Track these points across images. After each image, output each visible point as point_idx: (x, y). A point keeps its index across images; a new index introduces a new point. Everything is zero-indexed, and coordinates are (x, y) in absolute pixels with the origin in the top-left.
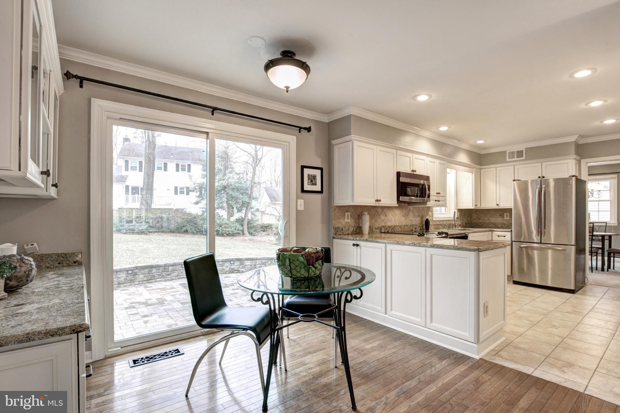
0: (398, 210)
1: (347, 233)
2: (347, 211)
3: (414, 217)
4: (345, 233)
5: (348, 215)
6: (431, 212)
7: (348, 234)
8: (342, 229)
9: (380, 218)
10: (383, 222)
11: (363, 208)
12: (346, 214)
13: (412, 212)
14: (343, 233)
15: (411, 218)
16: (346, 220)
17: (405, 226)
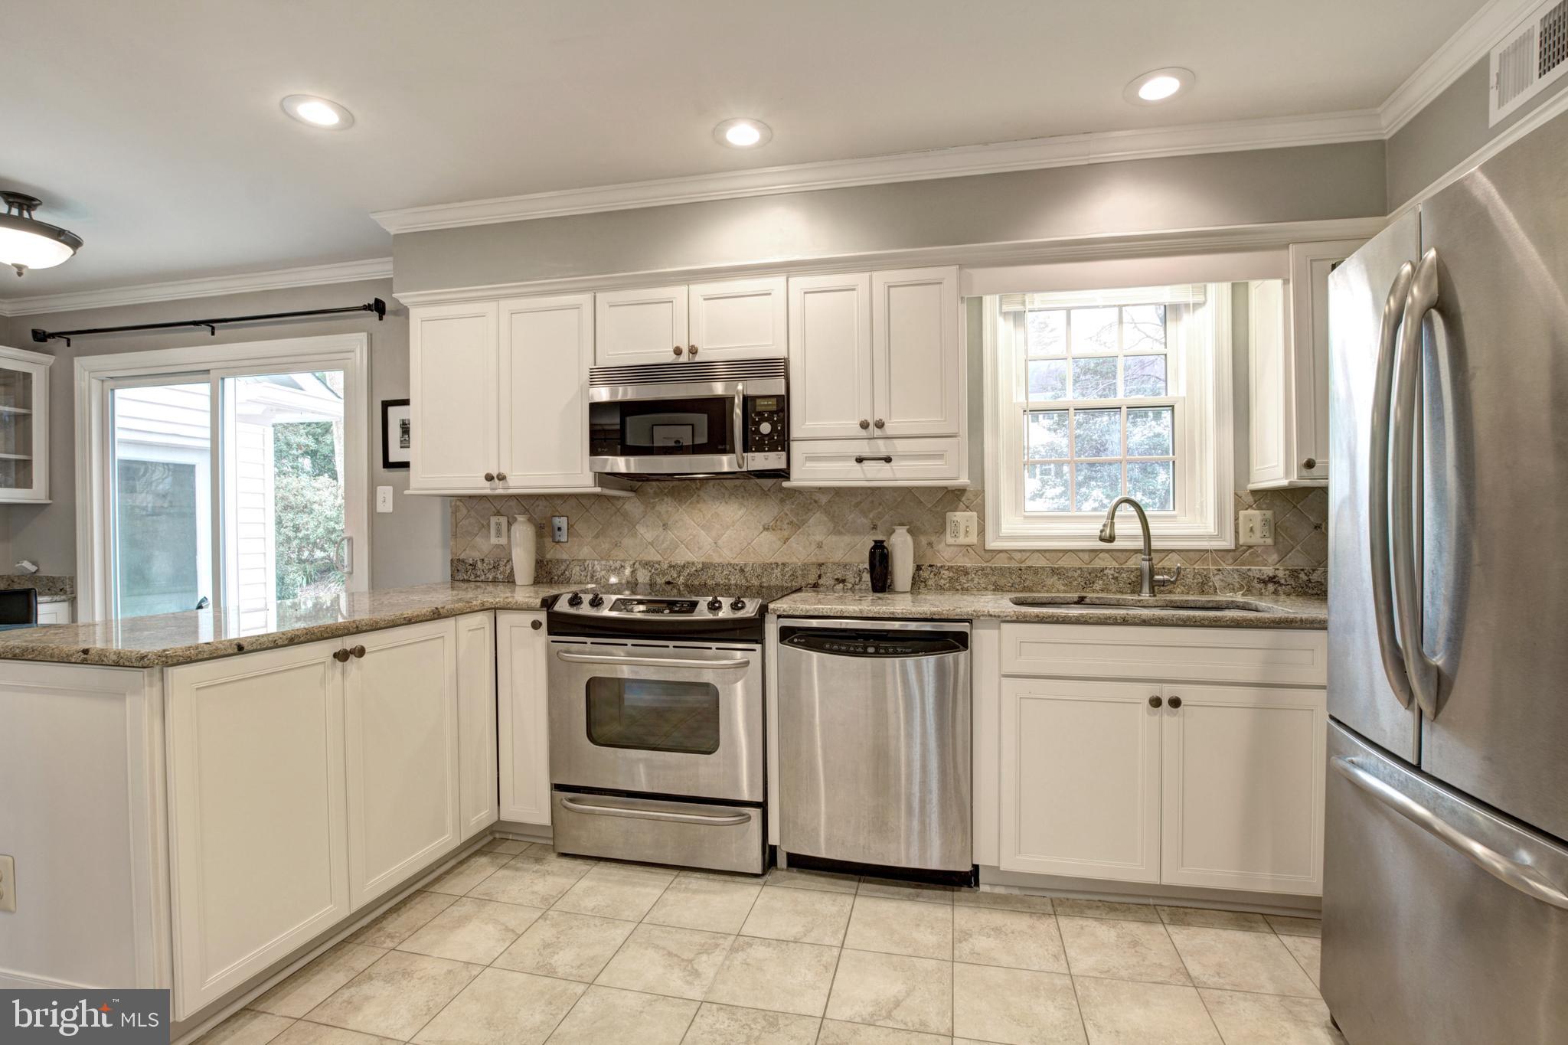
0: (736, 506)
1: (490, 577)
2: (498, 513)
3: (837, 532)
4: (483, 578)
5: (498, 525)
6: (968, 508)
7: (495, 581)
8: (474, 566)
9: (635, 535)
10: (653, 550)
11: (559, 502)
12: (494, 520)
13: (827, 512)
14: (477, 576)
15: (818, 538)
16: (494, 540)
17: (767, 567)
